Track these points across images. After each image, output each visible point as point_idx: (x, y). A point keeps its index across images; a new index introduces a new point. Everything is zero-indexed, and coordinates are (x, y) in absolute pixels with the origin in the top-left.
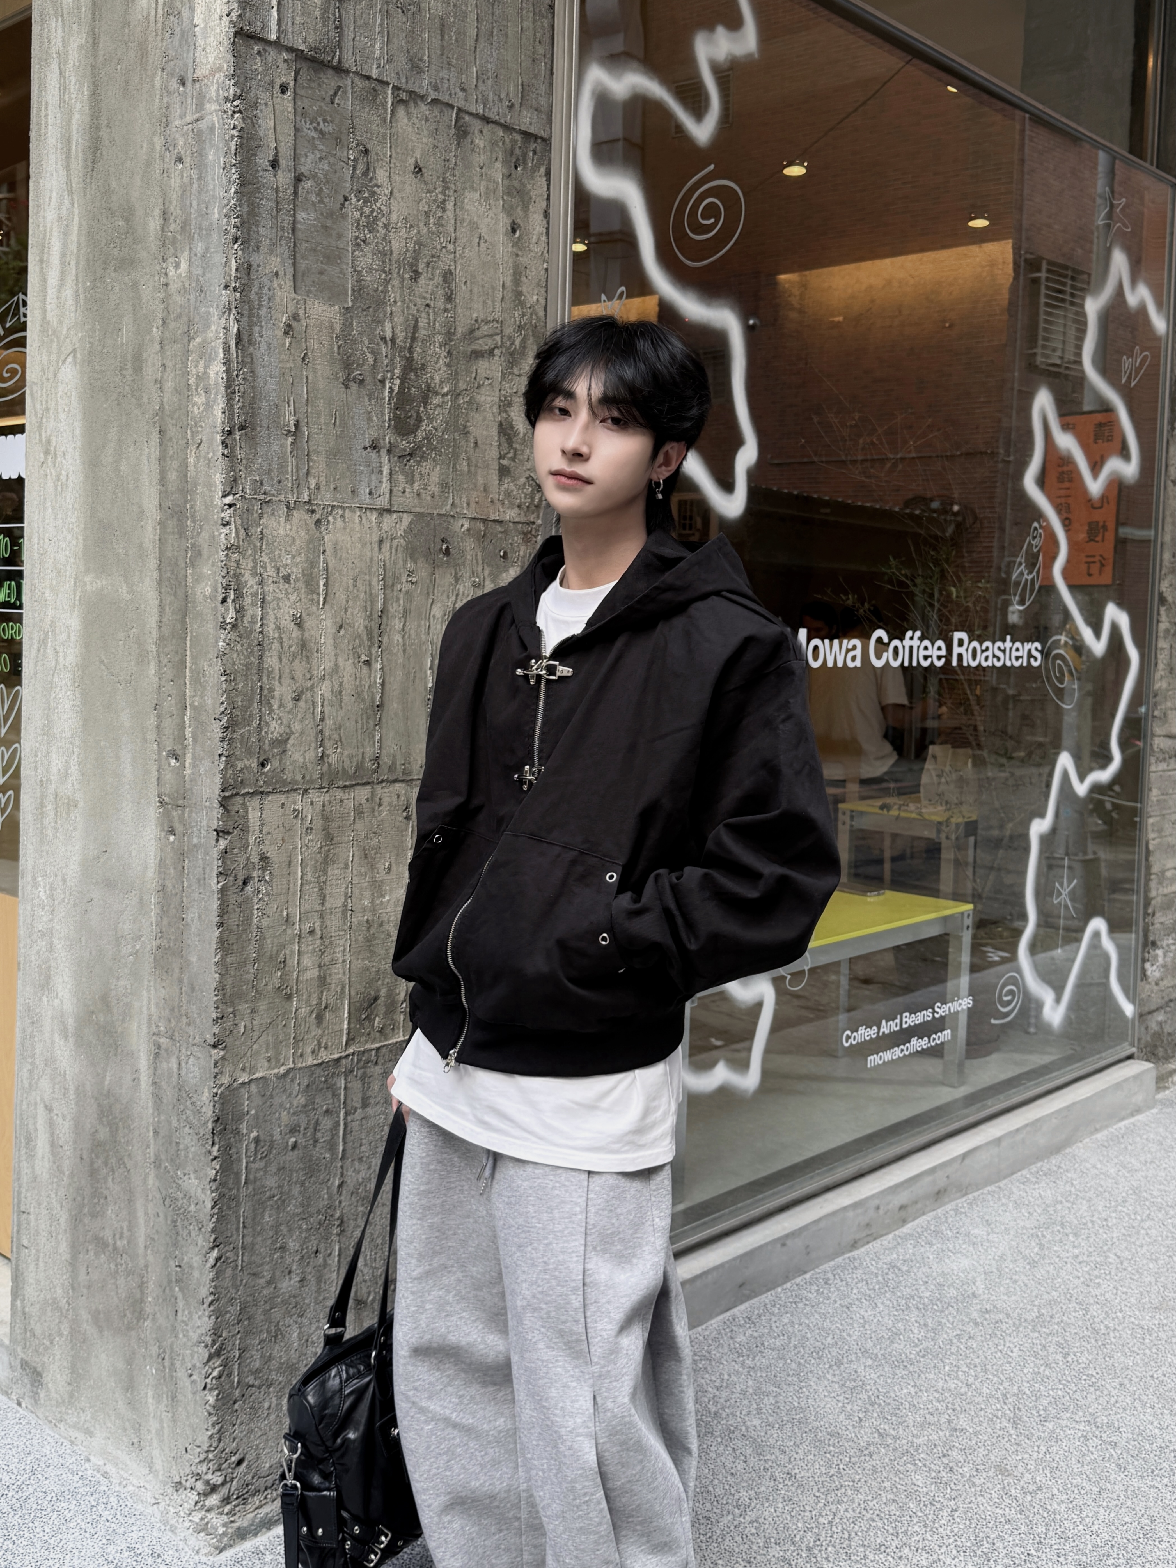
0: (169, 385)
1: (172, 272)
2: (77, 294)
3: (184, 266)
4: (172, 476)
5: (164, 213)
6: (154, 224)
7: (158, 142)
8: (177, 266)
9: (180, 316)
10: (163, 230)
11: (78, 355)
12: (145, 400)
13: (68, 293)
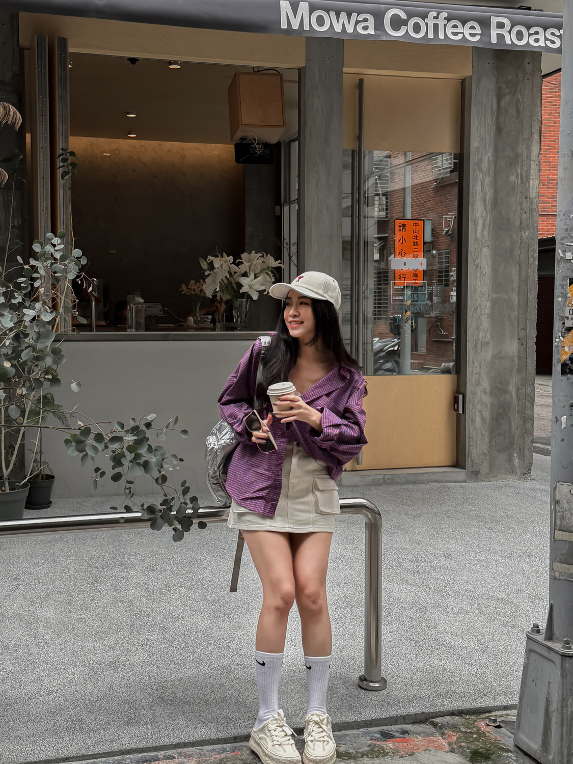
0: (522, 256)
1: (523, 234)
2: (489, 234)
3: (527, 233)
4: (523, 274)
5: (521, 222)
6: (517, 224)
7: (519, 208)
8: (525, 233)
9: (526, 243)
10: (520, 225)
11: (490, 247)
12: (514, 258)
13: (486, 233)
